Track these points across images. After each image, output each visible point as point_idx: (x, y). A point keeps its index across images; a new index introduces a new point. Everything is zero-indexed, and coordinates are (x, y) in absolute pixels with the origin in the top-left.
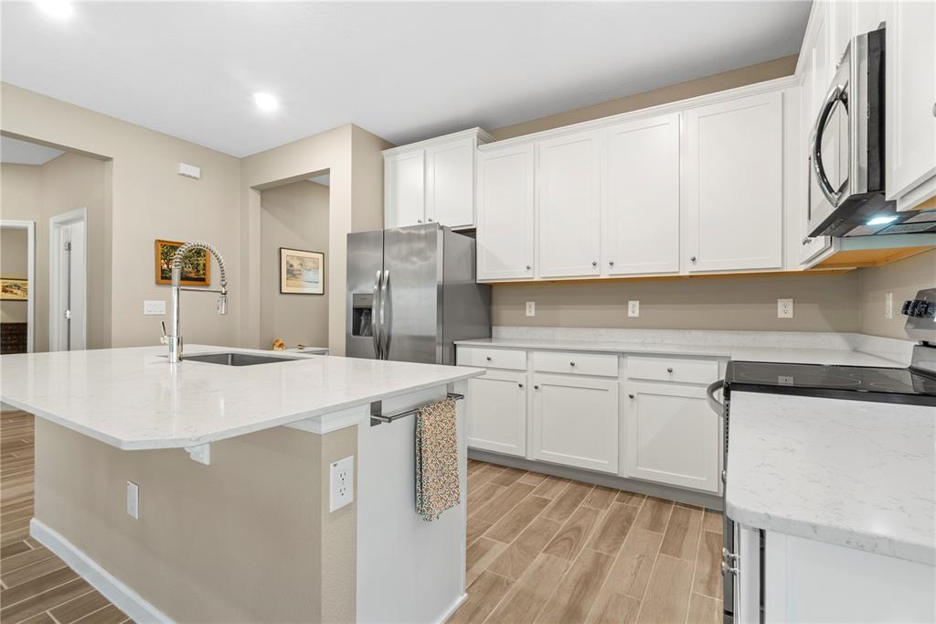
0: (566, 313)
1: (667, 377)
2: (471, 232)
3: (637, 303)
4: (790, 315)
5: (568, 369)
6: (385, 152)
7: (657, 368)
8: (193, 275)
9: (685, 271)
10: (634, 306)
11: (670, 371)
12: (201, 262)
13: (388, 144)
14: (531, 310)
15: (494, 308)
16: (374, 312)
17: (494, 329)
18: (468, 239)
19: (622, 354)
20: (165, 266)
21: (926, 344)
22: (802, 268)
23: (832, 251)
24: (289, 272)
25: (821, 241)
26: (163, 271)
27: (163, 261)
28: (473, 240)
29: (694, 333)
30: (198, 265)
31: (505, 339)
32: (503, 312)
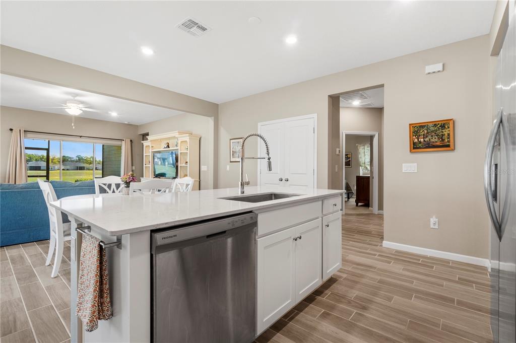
8: (438, 144)
12: (446, 133)
20: (416, 140)
26: (414, 144)
27: (414, 137)
30: (443, 135)
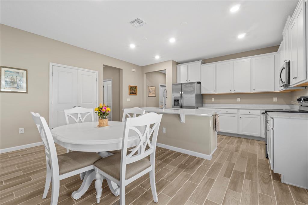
0: (222, 101)
1: (249, 113)
2: (200, 83)
3: (240, 98)
4: (276, 101)
5: (226, 112)
6: (177, 65)
7: (247, 112)
8: (134, 93)
9: (252, 92)
10: (239, 99)
11: (250, 112)
12: (136, 90)
13: (178, 63)
14: (213, 100)
15: (204, 100)
16: (180, 101)
17: (204, 104)
18: (199, 85)
19: (239, 109)
21: (301, 106)
22: (279, 91)
23: (284, 89)
24: (150, 91)
25: (282, 88)
26: (130, 92)
27: (130, 90)
28: (200, 85)
29: (253, 105)
31: (206, 106)
32: (206, 100)
